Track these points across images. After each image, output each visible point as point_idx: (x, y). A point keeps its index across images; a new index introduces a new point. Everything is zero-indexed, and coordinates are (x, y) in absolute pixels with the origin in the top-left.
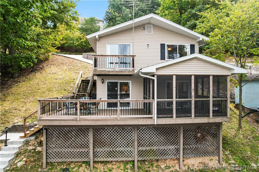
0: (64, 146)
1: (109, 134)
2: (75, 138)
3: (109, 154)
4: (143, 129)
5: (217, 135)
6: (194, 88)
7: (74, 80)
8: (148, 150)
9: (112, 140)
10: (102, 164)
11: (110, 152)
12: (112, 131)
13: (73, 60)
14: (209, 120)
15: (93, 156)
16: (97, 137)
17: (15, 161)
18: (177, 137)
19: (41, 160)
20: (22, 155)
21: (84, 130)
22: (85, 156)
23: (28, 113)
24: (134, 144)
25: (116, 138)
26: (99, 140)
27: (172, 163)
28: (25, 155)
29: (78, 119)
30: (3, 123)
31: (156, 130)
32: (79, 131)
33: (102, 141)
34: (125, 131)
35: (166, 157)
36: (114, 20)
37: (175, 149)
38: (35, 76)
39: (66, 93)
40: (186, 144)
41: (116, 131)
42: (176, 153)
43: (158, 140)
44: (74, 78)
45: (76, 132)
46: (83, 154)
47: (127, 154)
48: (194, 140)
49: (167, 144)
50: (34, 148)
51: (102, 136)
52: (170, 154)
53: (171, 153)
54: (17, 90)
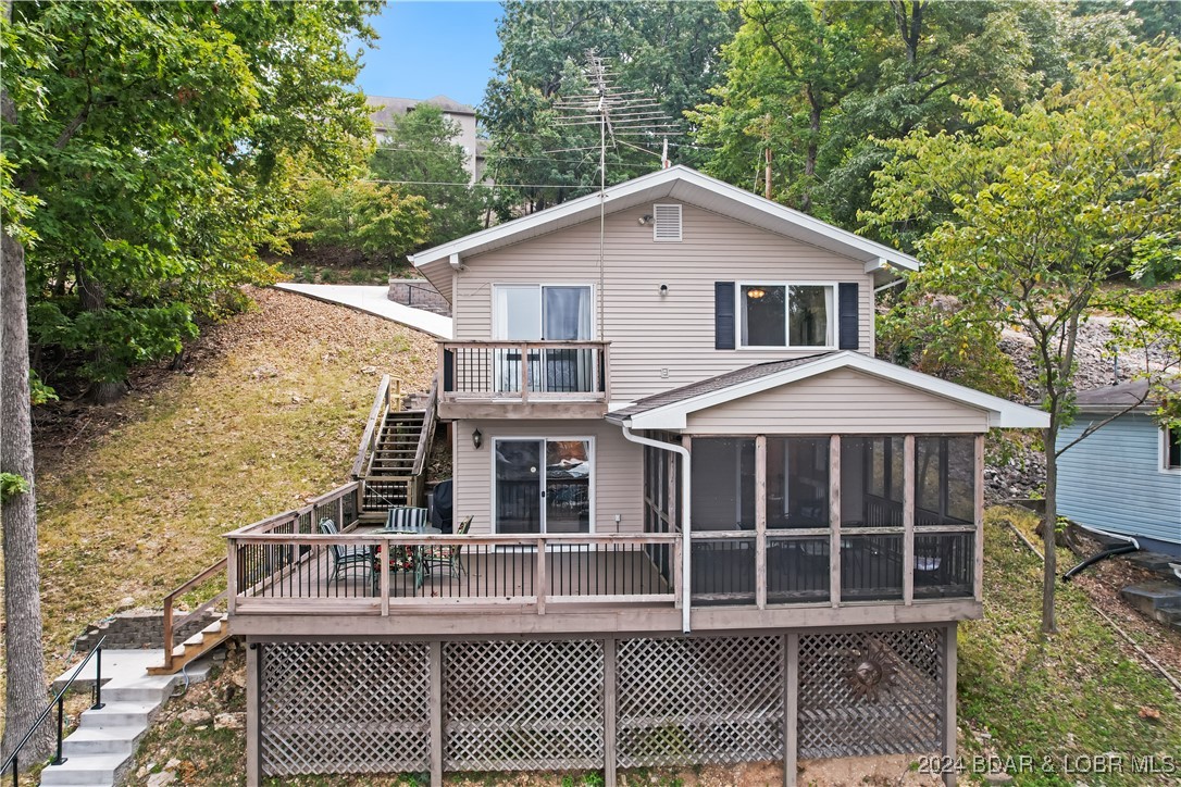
0: (329, 713)
1: (504, 666)
2: (372, 682)
3: (504, 744)
4: (639, 645)
5: (939, 667)
6: (838, 484)
7: (354, 408)
8: (659, 729)
9: (515, 688)
10: (476, 781)
11: (508, 735)
12: (516, 655)
13: (349, 312)
14: (898, 613)
15: (443, 753)
16: (458, 678)
17: (137, 771)
18: (775, 677)
19: (238, 765)
20: (163, 746)
21: (406, 648)
22: (410, 750)
23: (170, 564)
24: (603, 704)
25: (532, 682)
26: (465, 689)
27: (758, 778)
28: (174, 743)
29: (385, 613)
30: (74, 609)
31: (689, 648)
32: (388, 653)
33: (476, 694)
34: (566, 654)
35: (732, 755)
36: (525, 123)
37: (767, 724)
38: (187, 392)
39: (322, 472)
40: (810, 703)
41: (532, 655)
42: (772, 740)
43: (697, 689)
44: (356, 399)
45: (374, 656)
46: (404, 744)
47: (574, 745)
48: (842, 690)
49: (735, 704)
50: (207, 715)
51: (476, 672)
52: (746, 746)
53: (751, 740)
54: (117, 457)
